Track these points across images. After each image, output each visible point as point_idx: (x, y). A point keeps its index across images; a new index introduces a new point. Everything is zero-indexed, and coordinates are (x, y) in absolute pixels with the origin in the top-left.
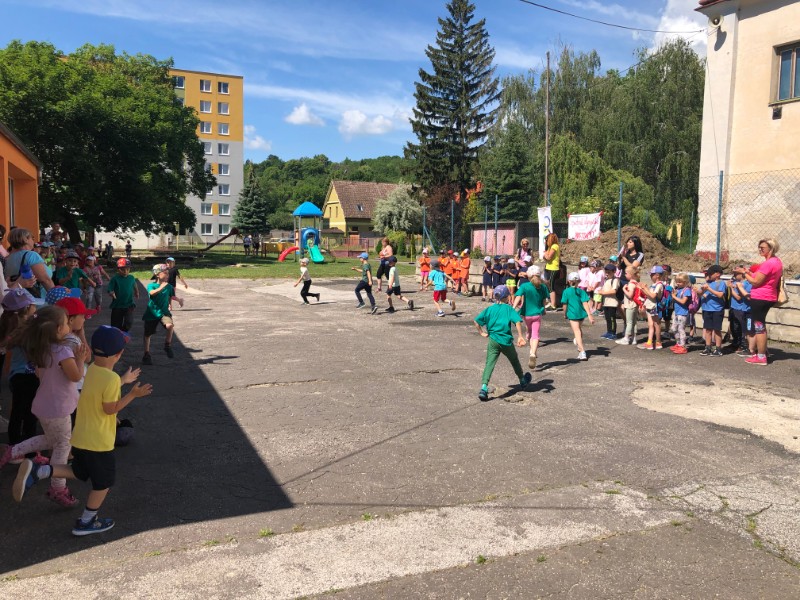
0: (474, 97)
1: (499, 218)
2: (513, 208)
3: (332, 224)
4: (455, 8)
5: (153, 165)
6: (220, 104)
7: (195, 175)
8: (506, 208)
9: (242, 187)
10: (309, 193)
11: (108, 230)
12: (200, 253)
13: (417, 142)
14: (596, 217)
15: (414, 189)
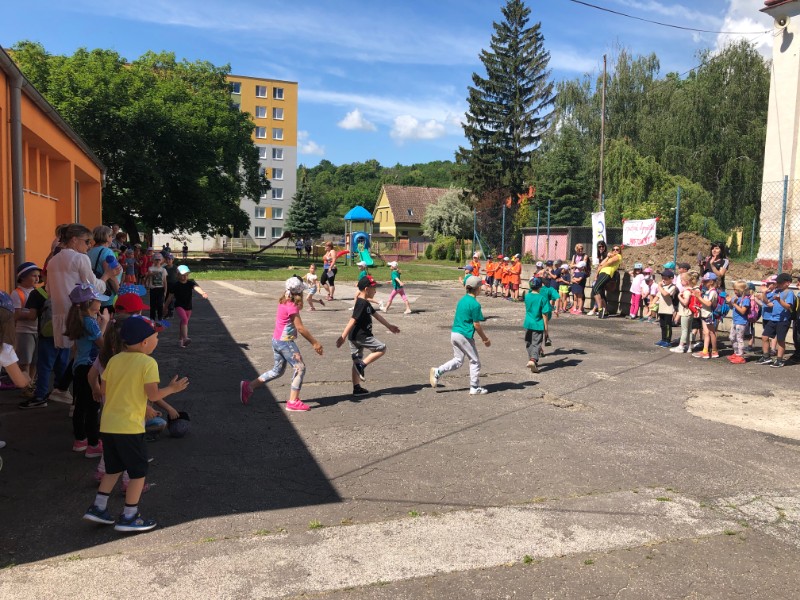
0: (527, 101)
1: (551, 224)
2: (566, 213)
3: (382, 229)
4: (510, 12)
5: (210, 169)
6: (274, 109)
7: (250, 179)
8: (559, 213)
9: (295, 192)
10: (360, 197)
11: (166, 232)
12: (253, 256)
13: (468, 146)
14: (651, 222)
15: (466, 193)
